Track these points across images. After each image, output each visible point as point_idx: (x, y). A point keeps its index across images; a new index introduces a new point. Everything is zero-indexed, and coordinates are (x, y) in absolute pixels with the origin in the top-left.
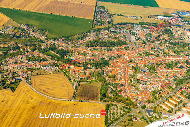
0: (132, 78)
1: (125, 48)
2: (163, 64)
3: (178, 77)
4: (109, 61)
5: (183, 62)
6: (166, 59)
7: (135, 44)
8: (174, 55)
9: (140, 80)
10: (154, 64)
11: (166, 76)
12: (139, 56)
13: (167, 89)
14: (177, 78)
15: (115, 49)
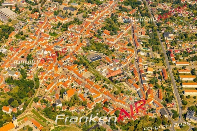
0: (99, 82)
1: (17, 36)
2: (102, 31)
3: (143, 39)
4: (25, 78)
5: (117, 11)
6: (94, 20)
7: (22, 20)
8: (95, 8)
9: (112, 77)
10: (91, 38)
11: (131, 47)
12: (54, 38)
13: (157, 67)
14: (143, 41)
15: (6, 48)
